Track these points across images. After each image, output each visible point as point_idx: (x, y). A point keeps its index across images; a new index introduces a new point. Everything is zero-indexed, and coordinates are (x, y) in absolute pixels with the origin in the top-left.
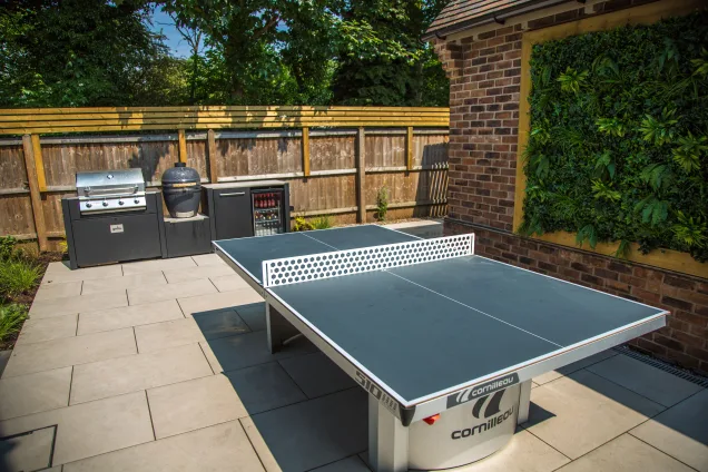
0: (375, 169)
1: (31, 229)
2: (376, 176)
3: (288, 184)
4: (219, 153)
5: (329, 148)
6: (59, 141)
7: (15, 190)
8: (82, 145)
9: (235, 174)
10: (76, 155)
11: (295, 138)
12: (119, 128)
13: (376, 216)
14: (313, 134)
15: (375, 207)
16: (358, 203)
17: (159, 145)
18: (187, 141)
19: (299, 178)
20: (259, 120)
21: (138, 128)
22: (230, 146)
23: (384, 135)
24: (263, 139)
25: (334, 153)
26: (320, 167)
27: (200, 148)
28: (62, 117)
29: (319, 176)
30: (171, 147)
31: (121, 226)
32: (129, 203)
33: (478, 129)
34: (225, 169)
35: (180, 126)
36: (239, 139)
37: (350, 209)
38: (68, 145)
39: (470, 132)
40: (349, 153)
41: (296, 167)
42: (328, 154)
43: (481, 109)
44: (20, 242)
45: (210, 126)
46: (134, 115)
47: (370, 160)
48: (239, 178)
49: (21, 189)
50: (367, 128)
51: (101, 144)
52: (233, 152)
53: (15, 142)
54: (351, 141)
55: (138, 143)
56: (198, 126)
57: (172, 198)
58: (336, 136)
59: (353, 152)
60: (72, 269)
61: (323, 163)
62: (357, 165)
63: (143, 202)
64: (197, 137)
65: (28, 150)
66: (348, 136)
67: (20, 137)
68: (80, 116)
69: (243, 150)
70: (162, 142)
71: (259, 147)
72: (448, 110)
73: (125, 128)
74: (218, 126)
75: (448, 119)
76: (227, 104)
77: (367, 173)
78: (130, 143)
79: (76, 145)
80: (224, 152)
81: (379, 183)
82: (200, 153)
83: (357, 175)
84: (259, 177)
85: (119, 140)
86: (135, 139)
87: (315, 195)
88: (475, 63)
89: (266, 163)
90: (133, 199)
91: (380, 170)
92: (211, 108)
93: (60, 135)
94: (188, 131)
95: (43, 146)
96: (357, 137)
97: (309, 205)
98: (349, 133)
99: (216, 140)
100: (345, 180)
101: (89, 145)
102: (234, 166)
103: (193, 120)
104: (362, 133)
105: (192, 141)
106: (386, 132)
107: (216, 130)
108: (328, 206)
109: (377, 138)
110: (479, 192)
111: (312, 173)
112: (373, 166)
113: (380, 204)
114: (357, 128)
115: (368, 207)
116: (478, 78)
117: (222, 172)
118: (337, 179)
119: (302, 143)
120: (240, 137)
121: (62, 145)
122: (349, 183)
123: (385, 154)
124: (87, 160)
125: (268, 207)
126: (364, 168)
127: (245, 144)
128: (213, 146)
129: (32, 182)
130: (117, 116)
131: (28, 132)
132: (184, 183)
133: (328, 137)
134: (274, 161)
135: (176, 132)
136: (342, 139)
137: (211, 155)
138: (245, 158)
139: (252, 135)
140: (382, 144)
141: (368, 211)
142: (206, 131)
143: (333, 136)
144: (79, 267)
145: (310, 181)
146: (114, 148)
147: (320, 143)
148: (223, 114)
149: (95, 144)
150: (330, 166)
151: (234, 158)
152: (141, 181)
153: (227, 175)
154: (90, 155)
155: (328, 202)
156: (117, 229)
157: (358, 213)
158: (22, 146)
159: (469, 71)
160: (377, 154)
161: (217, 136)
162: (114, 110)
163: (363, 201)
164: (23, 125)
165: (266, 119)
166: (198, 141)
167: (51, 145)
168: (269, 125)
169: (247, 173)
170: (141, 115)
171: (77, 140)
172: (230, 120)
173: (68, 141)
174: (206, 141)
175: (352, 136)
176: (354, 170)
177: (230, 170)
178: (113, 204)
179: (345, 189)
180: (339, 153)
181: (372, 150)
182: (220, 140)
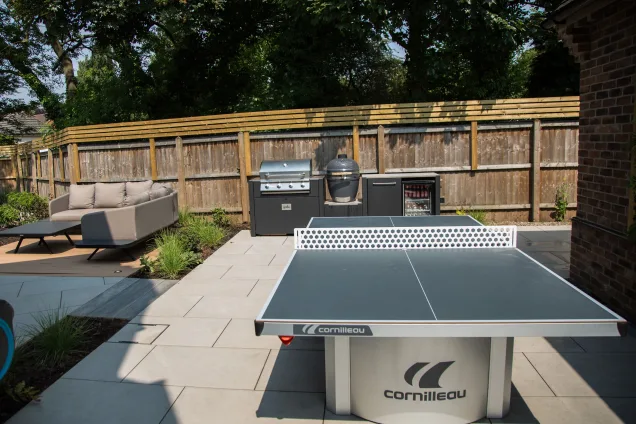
0: (554, 165)
1: (239, 204)
2: (555, 172)
3: (439, 177)
4: (388, 146)
5: (500, 142)
6: (262, 137)
7: (231, 174)
8: (279, 139)
9: (402, 166)
10: (274, 148)
11: (463, 132)
12: (305, 126)
13: (553, 216)
14: (482, 127)
15: (553, 205)
16: (531, 201)
17: (337, 139)
18: (360, 136)
19: (467, 171)
20: (426, 115)
21: (320, 125)
22: (399, 141)
23: (566, 127)
24: (431, 133)
25: (506, 147)
26: (489, 161)
27: (371, 141)
28: (265, 118)
29: (488, 171)
30: (347, 141)
31: (290, 205)
32: (297, 187)
33: (602, 117)
34: (393, 161)
35: (354, 123)
36: (407, 134)
37: (521, 206)
38: (268, 140)
39: (596, 122)
40: (523, 147)
41: (463, 161)
42: (498, 148)
43: (604, 95)
44: (227, 213)
45: (380, 122)
46: (318, 115)
47: (548, 154)
48: (405, 170)
49: (235, 174)
50: (543, 120)
51: (292, 139)
52: (401, 145)
53: (234, 138)
54: (526, 134)
55: (319, 138)
56: (370, 123)
57: (333, 184)
58: (509, 130)
59: (527, 146)
60: (252, 236)
61: (493, 158)
62: (531, 161)
63: (307, 186)
64: (369, 132)
65: (241, 144)
66: (522, 129)
67: (236, 134)
68: (277, 117)
69: (410, 145)
70: (340, 137)
71: (427, 141)
72: (578, 98)
73: (310, 126)
74: (388, 122)
75: (578, 109)
76: (397, 103)
77: (542, 169)
78: (314, 138)
79: (274, 140)
80: (393, 145)
81: (558, 180)
82: (371, 146)
83: (531, 170)
84: (424, 169)
85: (306, 135)
86: (318, 134)
87: (482, 189)
88: (600, 44)
89: (433, 157)
90: (299, 184)
91: (561, 165)
92: (383, 106)
93: (264, 133)
94: (361, 127)
95: (251, 140)
96: (532, 130)
97: (475, 200)
98: (522, 126)
99: (385, 135)
100: (517, 176)
101: (283, 139)
102: (402, 159)
103: (366, 118)
104: (538, 125)
105: (365, 136)
106: (570, 124)
107: (385, 126)
108: (497, 202)
109: (558, 131)
110: (603, 189)
111: (480, 167)
112: (552, 161)
113: (559, 204)
114: (532, 121)
115: (543, 205)
116: (603, 61)
117: (390, 164)
118: (508, 174)
119: (470, 137)
120: (408, 132)
121: (264, 139)
122: (522, 180)
123: (567, 148)
124: (281, 151)
125: (420, 197)
126: (538, 164)
127: (412, 139)
128: (382, 140)
129: (242, 168)
130: (304, 116)
131: (242, 130)
132: (344, 172)
133: (499, 130)
134: (441, 154)
135: (351, 128)
136: (516, 133)
137: (380, 148)
138: (413, 151)
139: (420, 130)
140: (563, 137)
141: (542, 209)
142: (376, 127)
143: (505, 130)
144: (257, 235)
145: (478, 175)
146: (302, 142)
147: (489, 136)
148: (392, 111)
149: (288, 139)
150: (501, 160)
151: (401, 151)
152: (308, 169)
153: (394, 167)
154: (283, 148)
155: (497, 197)
156: (287, 207)
157: (531, 210)
158: (236, 141)
159: (596, 54)
160: (557, 147)
161: (387, 131)
162: (302, 111)
163: (536, 198)
164: (239, 125)
165: (432, 115)
166: (370, 136)
167: (257, 140)
168: (436, 120)
169: (414, 166)
170: (323, 115)
171: (275, 136)
172: (399, 116)
173: (269, 136)
174: (376, 136)
175: (527, 129)
176: (528, 165)
177: (398, 162)
178: (284, 187)
179: (516, 185)
180: (511, 147)
181: (551, 143)
182: (390, 135)
